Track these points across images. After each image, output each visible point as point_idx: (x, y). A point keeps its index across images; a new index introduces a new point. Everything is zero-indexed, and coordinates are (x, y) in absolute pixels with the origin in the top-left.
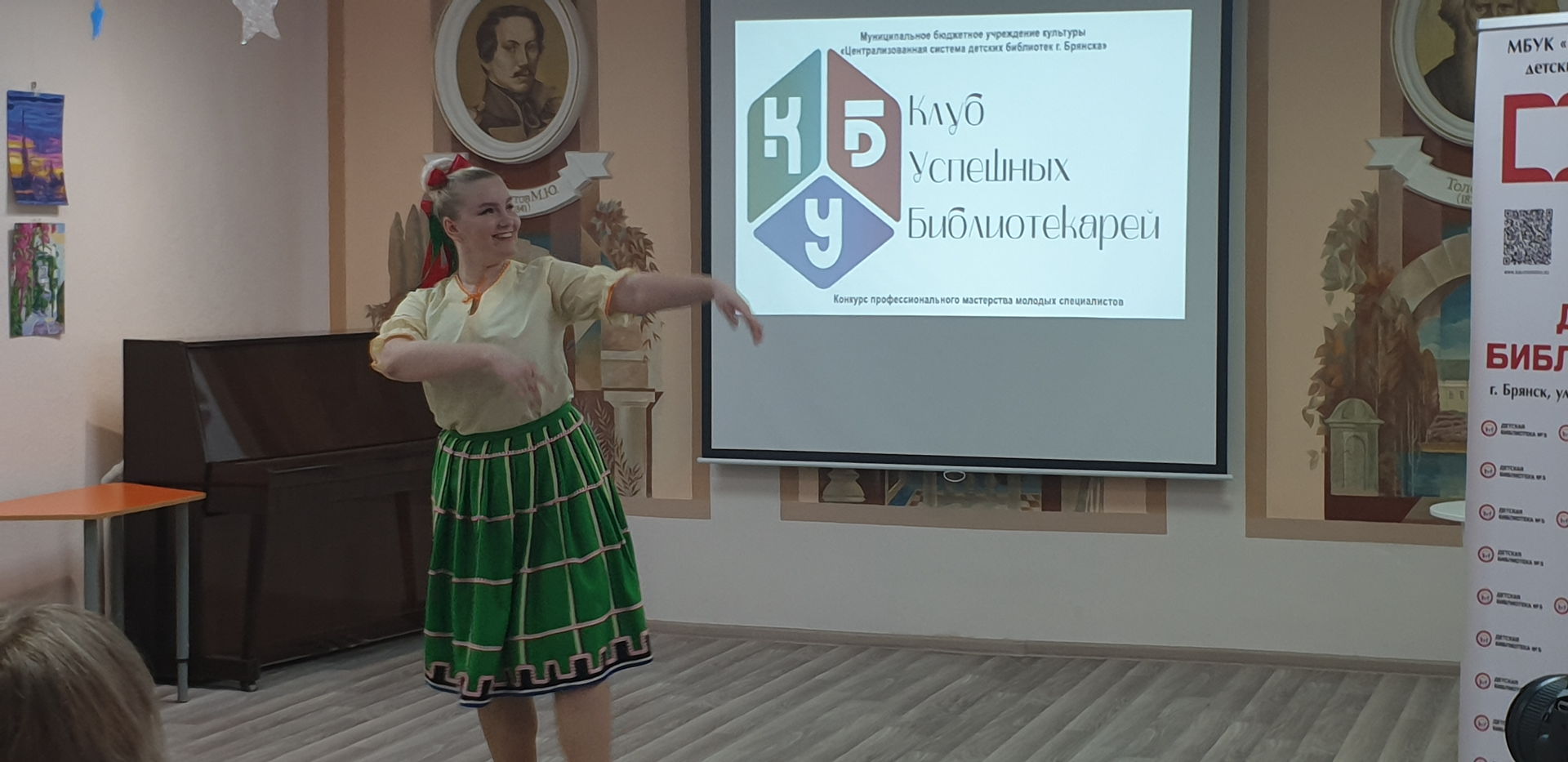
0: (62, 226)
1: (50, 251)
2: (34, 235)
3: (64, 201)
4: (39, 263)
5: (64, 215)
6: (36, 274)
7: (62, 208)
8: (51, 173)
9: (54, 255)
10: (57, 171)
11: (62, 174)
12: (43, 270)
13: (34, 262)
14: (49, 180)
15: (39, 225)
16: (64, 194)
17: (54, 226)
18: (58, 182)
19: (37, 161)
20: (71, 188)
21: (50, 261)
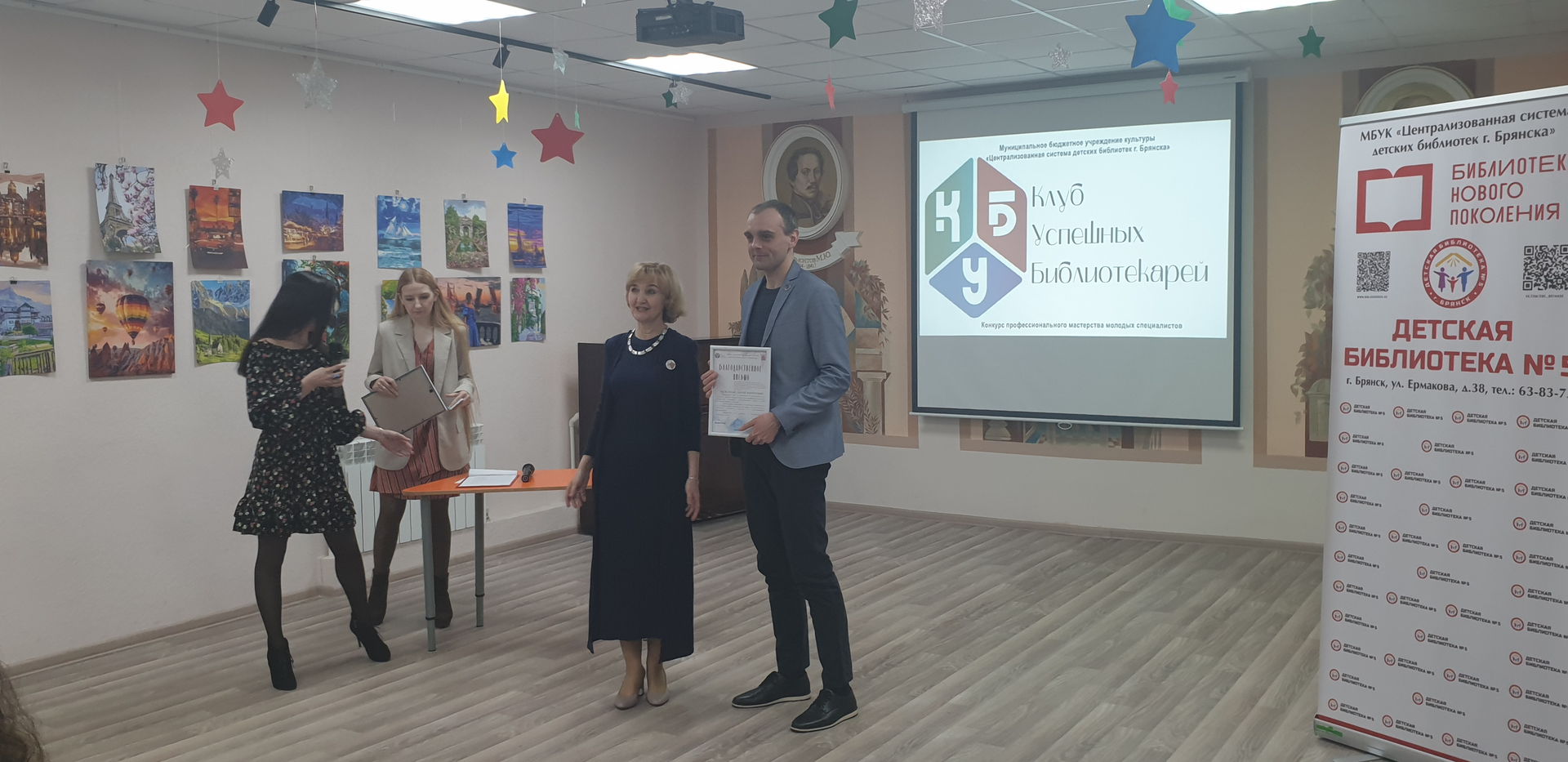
0: (543, 280)
1: (536, 293)
2: (526, 284)
3: (544, 265)
4: (529, 300)
5: (544, 274)
6: (527, 307)
7: (543, 269)
8: (536, 250)
9: (539, 296)
10: (540, 249)
11: (543, 251)
12: (532, 304)
13: (526, 300)
14: (535, 254)
15: (529, 279)
16: (544, 261)
17: (538, 280)
18: (541, 255)
19: (527, 243)
20: (548, 258)
21: (536, 298)
